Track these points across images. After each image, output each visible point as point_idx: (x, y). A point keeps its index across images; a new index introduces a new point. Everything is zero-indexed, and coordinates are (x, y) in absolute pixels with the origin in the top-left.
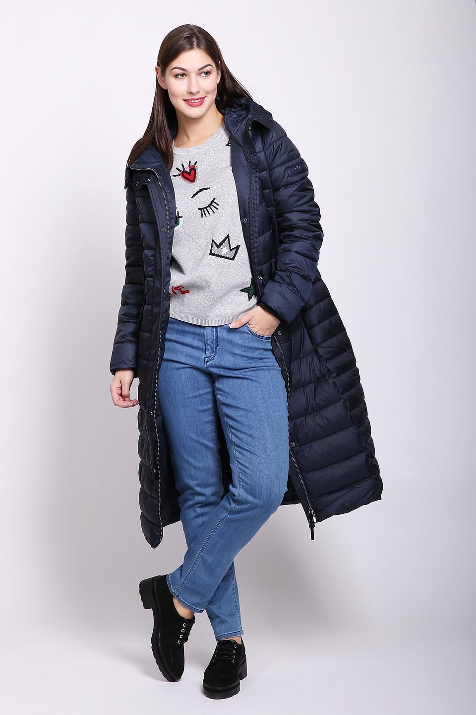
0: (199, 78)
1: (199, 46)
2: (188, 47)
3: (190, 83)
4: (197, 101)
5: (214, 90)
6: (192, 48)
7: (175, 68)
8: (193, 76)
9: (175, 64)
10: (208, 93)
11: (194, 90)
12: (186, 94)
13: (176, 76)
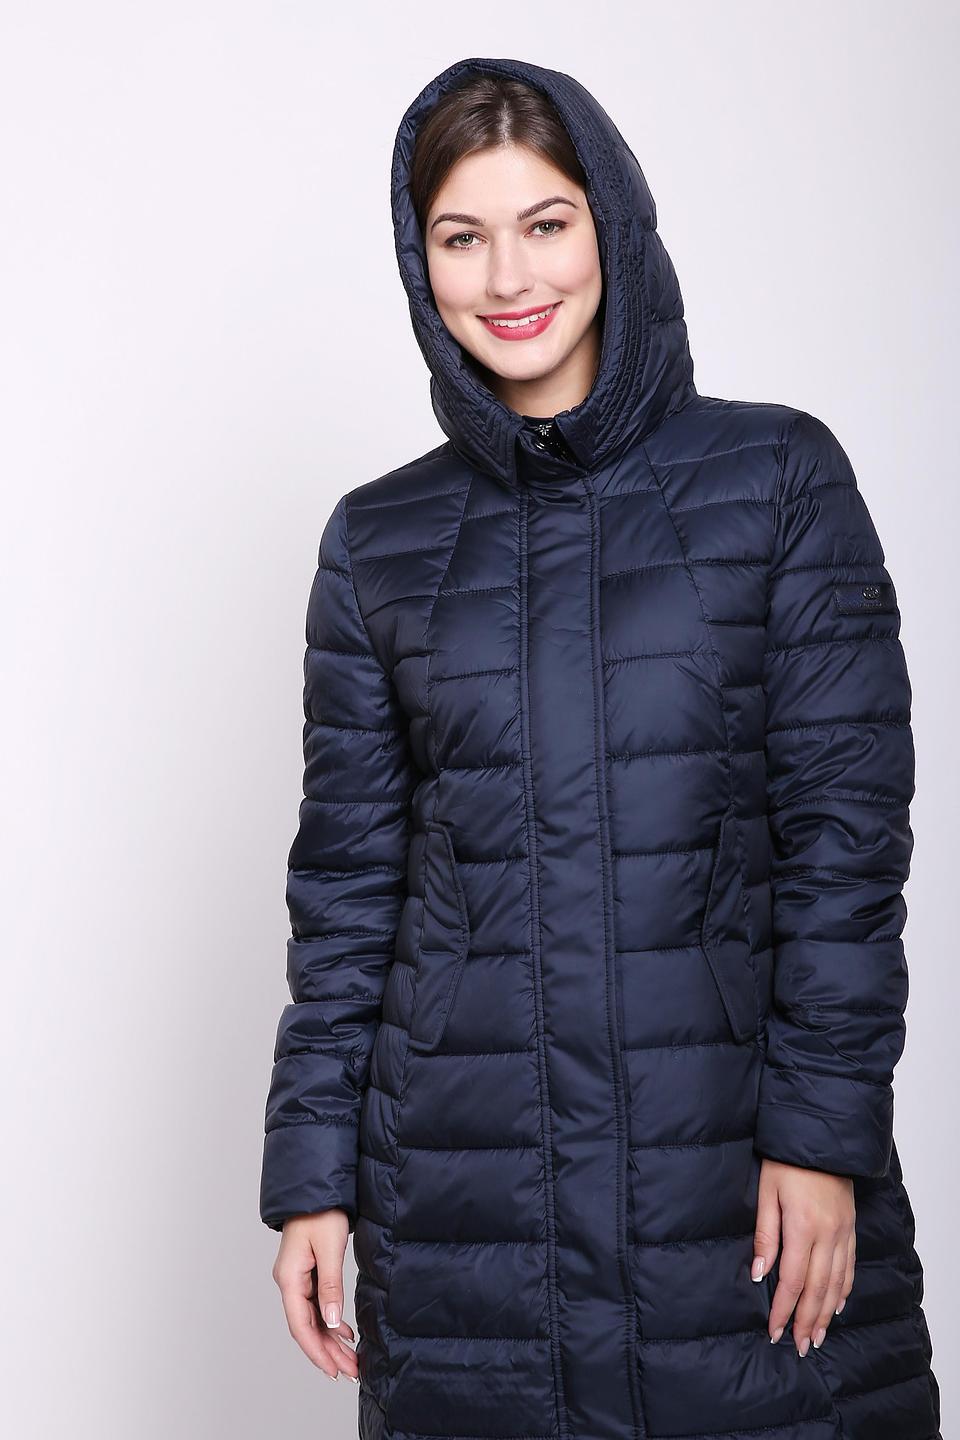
0: (525, 244)
1: (518, 134)
2: (481, 137)
3: (494, 266)
4: (525, 321)
5: (586, 282)
6: (492, 142)
7: (443, 218)
8: (505, 237)
9: (445, 204)
10: (565, 291)
11: (507, 286)
12: (482, 300)
13: (450, 243)
